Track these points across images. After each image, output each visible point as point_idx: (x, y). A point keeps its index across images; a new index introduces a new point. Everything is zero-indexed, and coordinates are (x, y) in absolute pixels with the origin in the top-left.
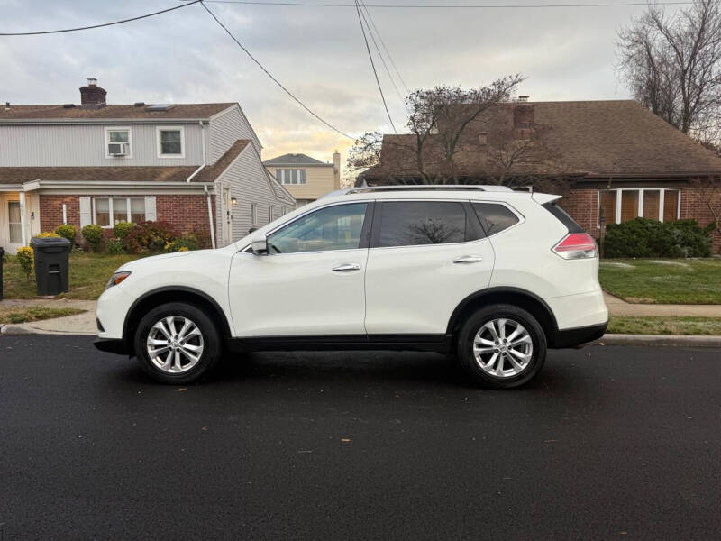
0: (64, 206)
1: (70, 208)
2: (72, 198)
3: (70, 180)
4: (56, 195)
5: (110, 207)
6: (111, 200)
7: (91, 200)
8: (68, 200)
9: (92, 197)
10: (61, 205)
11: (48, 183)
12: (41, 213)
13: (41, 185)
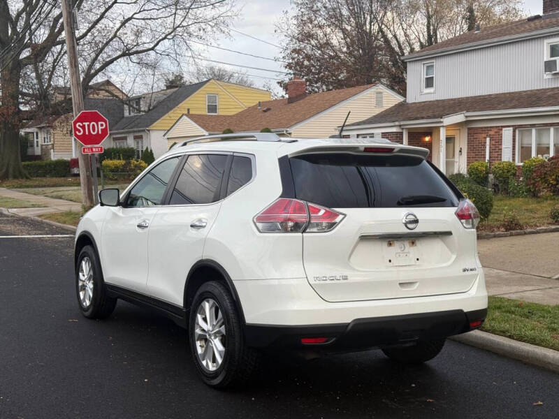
0: (488, 139)
1: (493, 142)
2: (496, 130)
3: (494, 109)
4: (482, 128)
5: (533, 140)
6: (534, 131)
7: (514, 131)
8: (492, 133)
9: (515, 128)
10: (485, 138)
11: (475, 115)
12: (468, 148)
13: (466, 117)
